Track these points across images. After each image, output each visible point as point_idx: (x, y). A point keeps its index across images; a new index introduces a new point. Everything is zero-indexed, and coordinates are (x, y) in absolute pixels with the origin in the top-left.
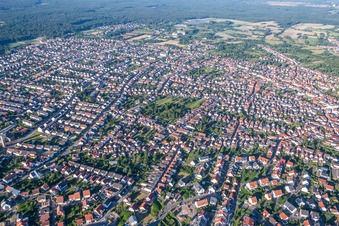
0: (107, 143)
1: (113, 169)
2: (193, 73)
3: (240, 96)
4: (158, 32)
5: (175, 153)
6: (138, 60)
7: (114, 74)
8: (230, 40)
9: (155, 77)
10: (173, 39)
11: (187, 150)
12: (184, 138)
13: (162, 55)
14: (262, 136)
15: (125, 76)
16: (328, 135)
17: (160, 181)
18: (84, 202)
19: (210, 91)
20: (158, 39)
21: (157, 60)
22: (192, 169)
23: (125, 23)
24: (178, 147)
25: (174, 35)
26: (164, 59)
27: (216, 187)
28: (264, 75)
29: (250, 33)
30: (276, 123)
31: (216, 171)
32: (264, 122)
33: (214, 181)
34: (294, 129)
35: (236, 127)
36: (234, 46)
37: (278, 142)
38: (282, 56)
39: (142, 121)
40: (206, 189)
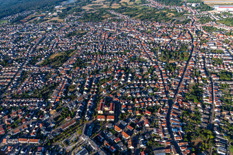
0: (25, 86)
1: (31, 97)
2: (69, 36)
3: (97, 43)
4: (44, 14)
5: (64, 81)
6: (34, 34)
7: (20, 47)
8: (90, 10)
9: (47, 43)
10: (55, 16)
11: (71, 78)
12: (68, 72)
13: (49, 28)
14: (109, 62)
15: (28, 46)
16: (142, 53)
17: (58, 96)
18: (19, 115)
19: (80, 44)
20: (45, 18)
21: (47, 32)
22: (74, 86)
23: (21, 12)
24: (66, 78)
25: (55, 14)
26: (50, 31)
27: (87, 91)
28: (110, 28)
29: (102, 4)
30: (117, 53)
31: (87, 84)
32: (110, 54)
33: (86, 88)
34: (125, 54)
35: (96, 60)
36: (93, 14)
37: (117, 62)
38: (120, 15)
39: (43, 69)
40: (82, 93)
